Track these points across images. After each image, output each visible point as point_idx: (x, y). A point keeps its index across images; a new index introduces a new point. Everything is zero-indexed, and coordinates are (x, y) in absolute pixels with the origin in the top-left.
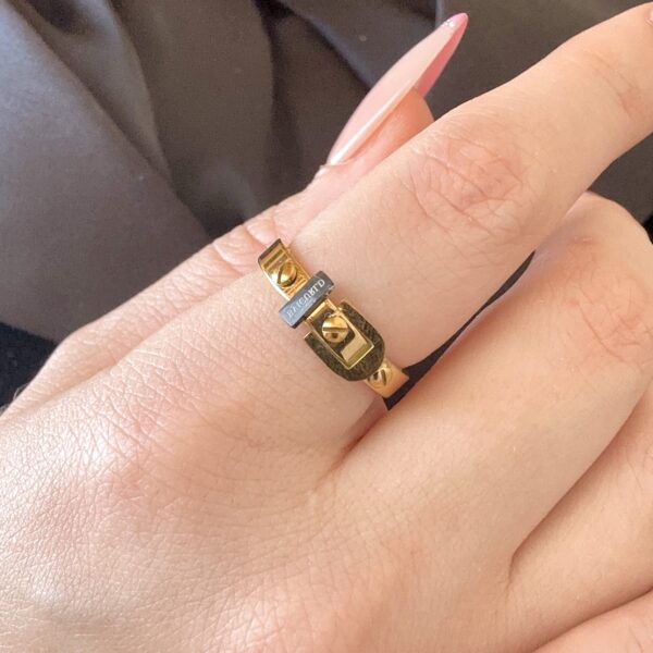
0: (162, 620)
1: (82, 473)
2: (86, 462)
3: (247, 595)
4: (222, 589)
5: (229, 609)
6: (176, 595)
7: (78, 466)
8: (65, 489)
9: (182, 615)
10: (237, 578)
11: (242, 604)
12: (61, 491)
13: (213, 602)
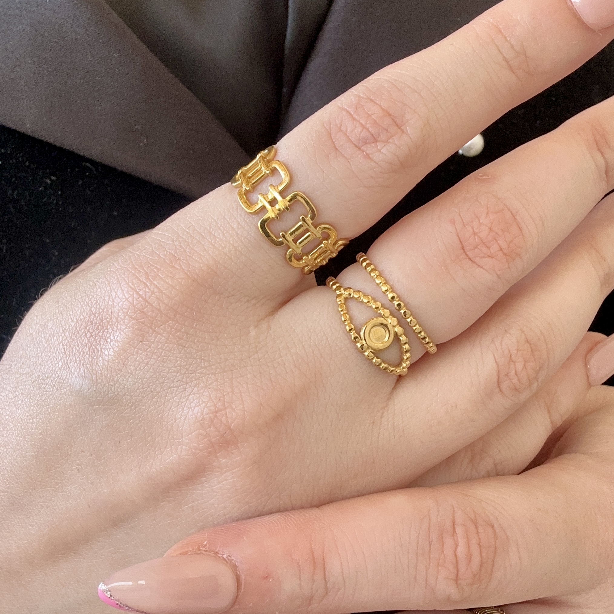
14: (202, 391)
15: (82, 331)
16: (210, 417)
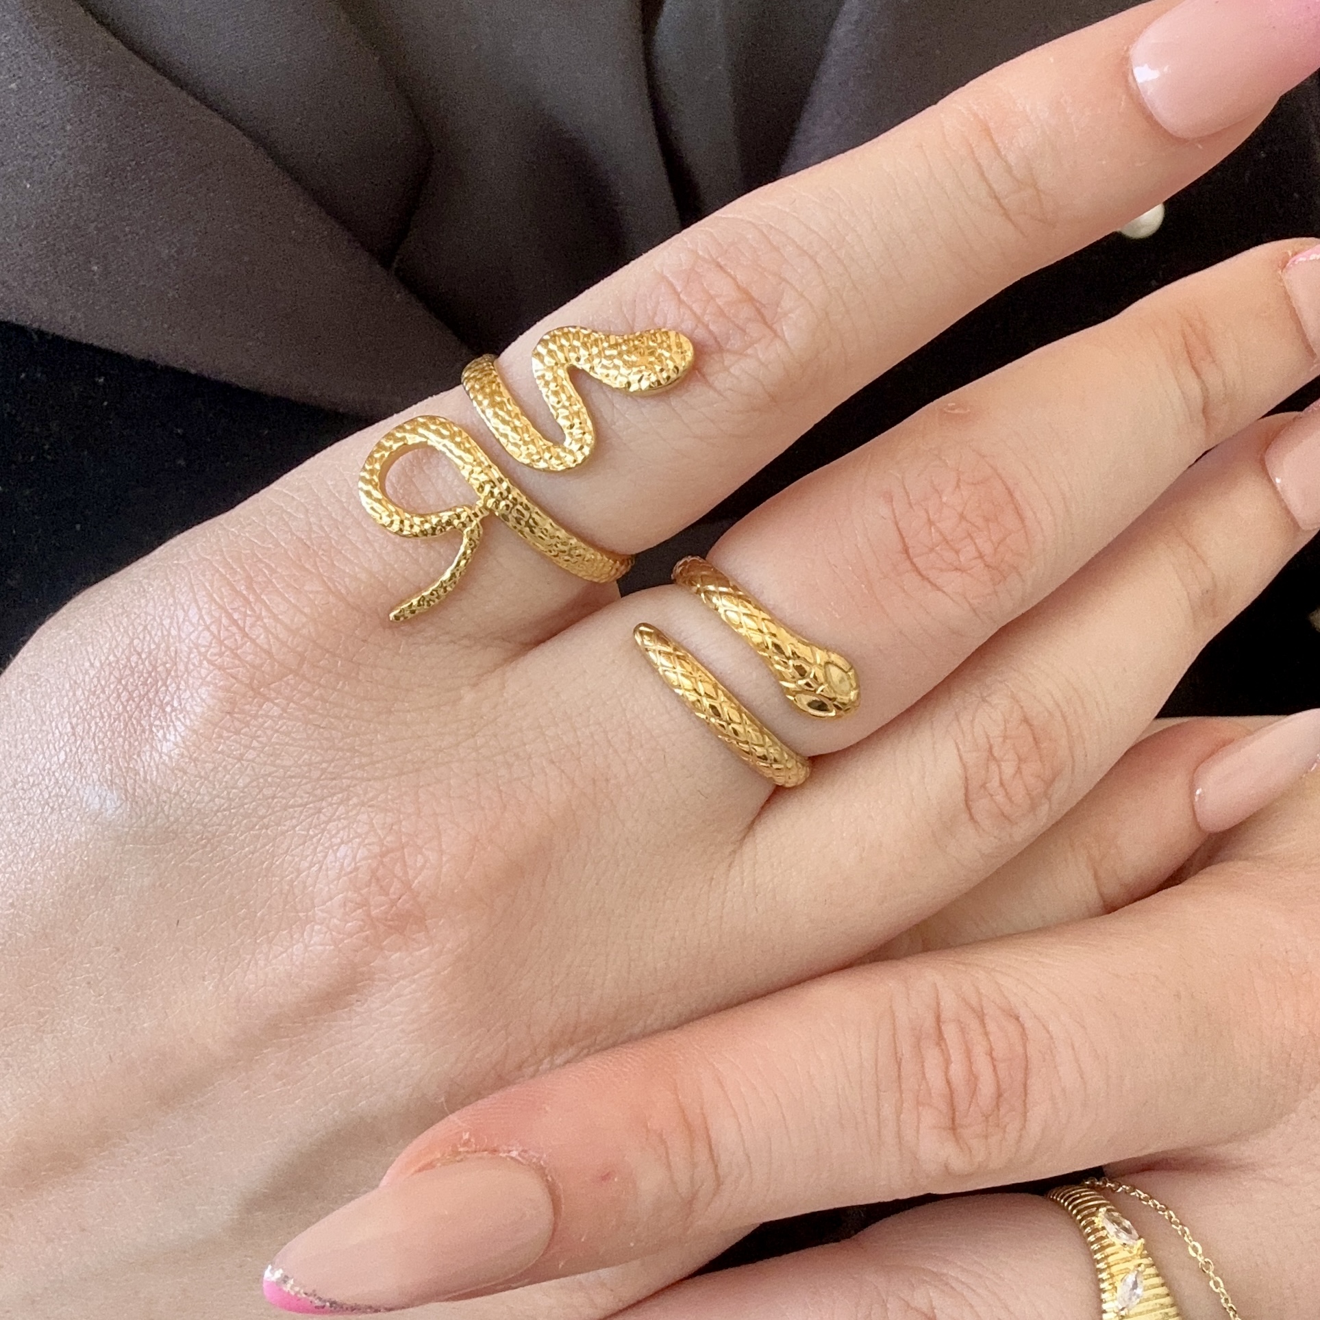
0: (253, 829)
1: (174, 632)
2: (181, 620)
3: (363, 804)
4: (334, 794)
5: (339, 819)
6: (274, 797)
7: (171, 623)
8: (150, 653)
9: (278, 824)
10: (355, 782)
11: (358, 814)
12: (144, 656)
13: (319, 811)
14: (354, 812)
15: (112, 687)
16: (370, 865)
